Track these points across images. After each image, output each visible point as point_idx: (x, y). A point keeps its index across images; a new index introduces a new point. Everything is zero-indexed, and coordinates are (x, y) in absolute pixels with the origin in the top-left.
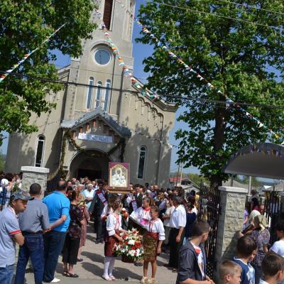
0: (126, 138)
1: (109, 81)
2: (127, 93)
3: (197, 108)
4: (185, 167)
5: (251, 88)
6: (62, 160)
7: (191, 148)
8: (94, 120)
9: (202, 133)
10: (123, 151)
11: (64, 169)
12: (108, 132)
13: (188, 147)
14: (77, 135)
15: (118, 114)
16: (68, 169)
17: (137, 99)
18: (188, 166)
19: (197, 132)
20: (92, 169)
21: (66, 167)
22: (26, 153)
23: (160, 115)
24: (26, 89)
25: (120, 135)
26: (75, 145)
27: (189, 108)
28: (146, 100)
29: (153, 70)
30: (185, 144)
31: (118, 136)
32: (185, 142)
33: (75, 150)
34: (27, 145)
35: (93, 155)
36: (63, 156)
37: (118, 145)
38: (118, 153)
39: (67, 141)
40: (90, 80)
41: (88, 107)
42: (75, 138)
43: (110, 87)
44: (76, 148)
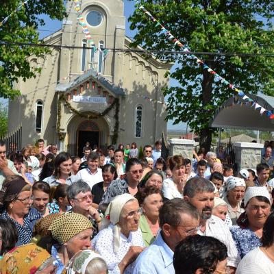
0: (120, 98)
1: (101, 42)
2: (120, 53)
3: (188, 63)
4: (174, 124)
5: (233, 37)
6: (59, 123)
7: (179, 104)
8: (88, 82)
9: (190, 88)
10: (117, 111)
11: (61, 131)
12: (102, 93)
13: (177, 103)
14: (72, 98)
15: (113, 75)
16: (66, 131)
17: (131, 59)
18: (177, 122)
19: (185, 88)
20: (91, 130)
21: (63, 130)
23: (155, 73)
24: (4, 55)
25: (114, 95)
26: (70, 107)
27: (181, 64)
28: (140, 59)
29: (139, 27)
30: (173, 101)
31: (111, 97)
32: (173, 98)
33: (70, 113)
36: (59, 119)
37: (113, 105)
38: (113, 112)
39: (62, 104)
40: (83, 43)
41: (83, 70)
42: (70, 102)
43: (104, 47)
44: (71, 111)
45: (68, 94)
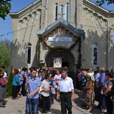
1: (68, 4)
6: (39, 57)
10: (80, 46)
11: (41, 62)
12: (68, 35)
16: (44, 62)
17: (88, 12)
21: (42, 61)
22: (21, 56)
23: (105, 21)
25: (77, 35)
26: (46, 45)
28: (94, 12)
31: (75, 36)
33: (47, 49)
34: (21, 51)
35: (59, 51)
37: (76, 42)
38: (76, 48)
40: (56, 5)
42: (47, 42)
44: (47, 48)
45: (45, 37)
